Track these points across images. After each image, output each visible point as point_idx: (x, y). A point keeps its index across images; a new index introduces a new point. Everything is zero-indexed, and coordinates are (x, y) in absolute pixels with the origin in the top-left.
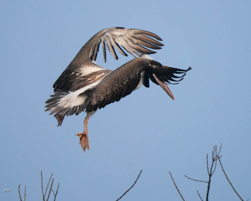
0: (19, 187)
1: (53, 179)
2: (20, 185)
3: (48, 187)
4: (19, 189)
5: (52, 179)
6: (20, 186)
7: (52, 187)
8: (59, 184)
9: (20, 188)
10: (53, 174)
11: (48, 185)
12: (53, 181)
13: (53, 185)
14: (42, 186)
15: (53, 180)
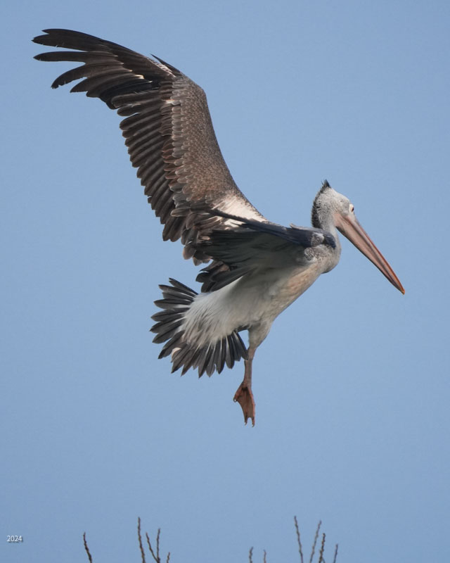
0: (251, 552)
1: (324, 534)
2: (252, 548)
3: (313, 553)
4: (250, 557)
5: (321, 536)
6: (253, 552)
7: (324, 553)
8: (337, 546)
9: (252, 557)
10: (321, 523)
11: (314, 548)
12: (324, 541)
13: (324, 548)
14: (300, 552)
15: (324, 538)
